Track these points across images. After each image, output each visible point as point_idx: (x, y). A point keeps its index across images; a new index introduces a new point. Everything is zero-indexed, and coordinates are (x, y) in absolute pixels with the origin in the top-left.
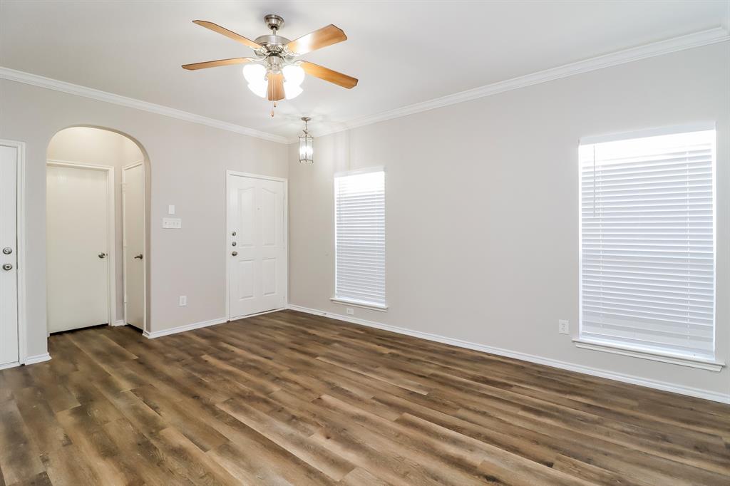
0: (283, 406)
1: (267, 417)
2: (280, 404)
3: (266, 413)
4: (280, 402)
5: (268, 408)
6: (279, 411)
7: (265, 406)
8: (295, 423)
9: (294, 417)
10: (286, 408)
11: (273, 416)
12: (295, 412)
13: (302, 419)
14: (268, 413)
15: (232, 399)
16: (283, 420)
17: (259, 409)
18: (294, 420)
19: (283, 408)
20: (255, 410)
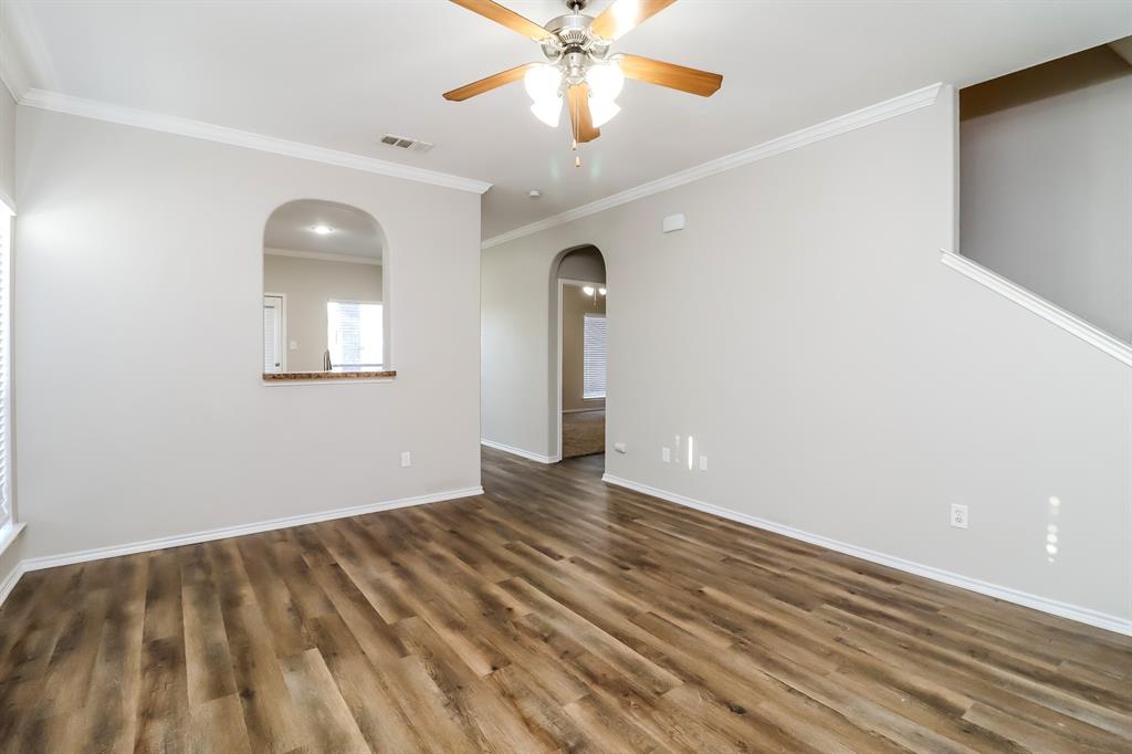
0: (560, 661)
1: (587, 646)
2: (565, 665)
3: (589, 653)
4: (566, 672)
5: (584, 660)
6: (567, 652)
7: (592, 667)
8: (546, 631)
9: (546, 640)
10: (555, 658)
11: (577, 645)
12: (543, 647)
13: (535, 635)
14: (584, 651)
15: (658, 693)
16: (563, 638)
17: (601, 661)
18: (546, 635)
19: (562, 658)
20: (607, 661)
